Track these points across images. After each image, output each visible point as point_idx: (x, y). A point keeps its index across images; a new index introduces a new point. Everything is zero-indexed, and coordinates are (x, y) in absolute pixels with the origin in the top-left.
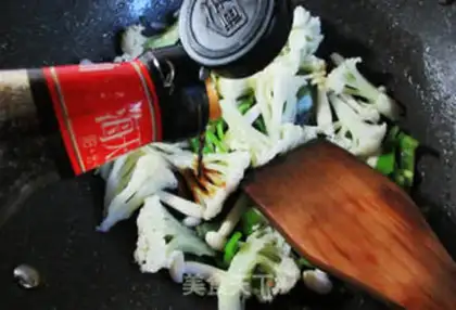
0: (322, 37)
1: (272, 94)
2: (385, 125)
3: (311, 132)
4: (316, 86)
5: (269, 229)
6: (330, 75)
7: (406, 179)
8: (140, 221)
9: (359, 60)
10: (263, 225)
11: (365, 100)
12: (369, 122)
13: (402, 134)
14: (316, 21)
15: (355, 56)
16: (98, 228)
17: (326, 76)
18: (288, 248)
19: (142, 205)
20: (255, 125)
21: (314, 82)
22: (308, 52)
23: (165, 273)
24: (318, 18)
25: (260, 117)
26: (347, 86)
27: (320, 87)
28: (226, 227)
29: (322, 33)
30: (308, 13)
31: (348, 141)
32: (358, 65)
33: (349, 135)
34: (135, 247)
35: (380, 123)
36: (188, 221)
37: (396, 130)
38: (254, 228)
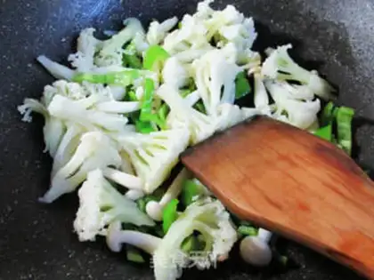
0: (256, 34)
1: (210, 79)
2: (318, 101)
3: (248, 112)
4: (252, 74)
5: (209, 199)
6: (264, 64)
8: (81, 192)
9: (290, 46)
10: (203, 196)
11: (298, 83)
12: (304, 101)
13: (337, 108)
14: (250, 21)
15: (286, 43)
16: (41, 199)
17: (261, 65)
18: (227, 215)
19: (85, 180)
20: (194, 107)
21: (250, 72)
22: (244, 48)
24: (251, 19)
25: (200, 101)
26: (279, 72)
27: (256, 76)
28: (166, 197)
29: (256, 31)
30: (242, 14)
31: (284, 116)
32: (289, 50)
33: (284, 113)
34: (75, 217)
35: (314, 100)
36: (129, 194)
37: (330, 106)
38: (195, 198)
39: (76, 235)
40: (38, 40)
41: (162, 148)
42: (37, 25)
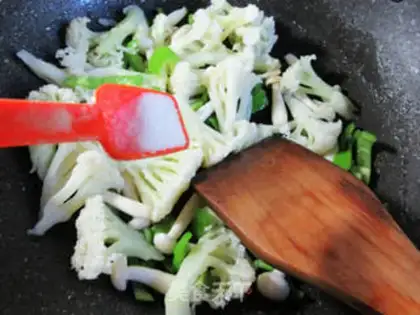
0: (276, 37)
1: (226, 90)
2: (340, 122)
3: (266, 131)
4: (270, 85)
5: (223, 230)
6: (284, 74)
7: (363, 176)
8: (80, 223)
9: (314, 57)
10: (216, 226)
11: (319, 99)
12: (324, 120)
13: (358, 131)
14: (270, 21)
15: (310, 54)
16: (30, 232)
17: (281, 75)
18: (242, 249)
19: (83, 207)
20: (207, 122)
21: (268, 82)
22: (263, 52)
23: (105, 279)
24: (271, 18)
25: (214, 115)
26: (302, 85)
27: (275, 87)
28: (176, 228)
29: (276, 33)
30: (262, 12)
31: (304, 138)
32: (313, 62)
33: (304, 133)
34: (72, 252)
35: (335, 120)
36: (134, 223)
37: (351, 127)
38: (206, 229)
39: (74, 273)
40: (16, 28)
41: (172, 171)
42: (16, 9)
